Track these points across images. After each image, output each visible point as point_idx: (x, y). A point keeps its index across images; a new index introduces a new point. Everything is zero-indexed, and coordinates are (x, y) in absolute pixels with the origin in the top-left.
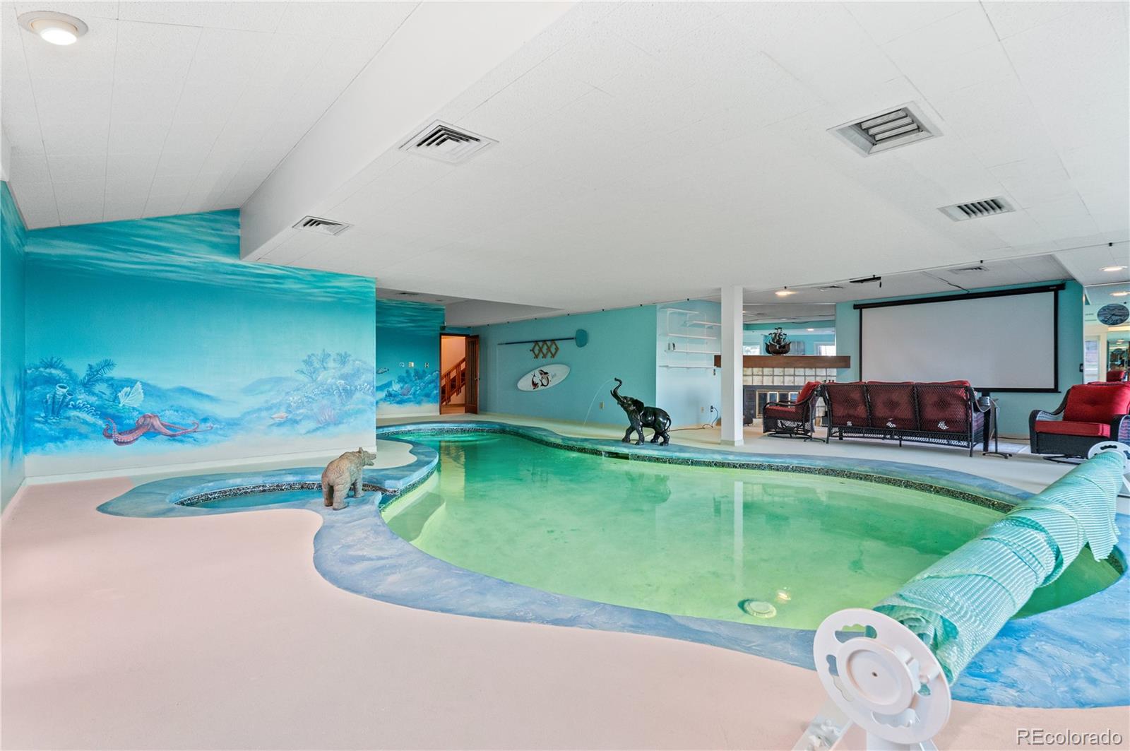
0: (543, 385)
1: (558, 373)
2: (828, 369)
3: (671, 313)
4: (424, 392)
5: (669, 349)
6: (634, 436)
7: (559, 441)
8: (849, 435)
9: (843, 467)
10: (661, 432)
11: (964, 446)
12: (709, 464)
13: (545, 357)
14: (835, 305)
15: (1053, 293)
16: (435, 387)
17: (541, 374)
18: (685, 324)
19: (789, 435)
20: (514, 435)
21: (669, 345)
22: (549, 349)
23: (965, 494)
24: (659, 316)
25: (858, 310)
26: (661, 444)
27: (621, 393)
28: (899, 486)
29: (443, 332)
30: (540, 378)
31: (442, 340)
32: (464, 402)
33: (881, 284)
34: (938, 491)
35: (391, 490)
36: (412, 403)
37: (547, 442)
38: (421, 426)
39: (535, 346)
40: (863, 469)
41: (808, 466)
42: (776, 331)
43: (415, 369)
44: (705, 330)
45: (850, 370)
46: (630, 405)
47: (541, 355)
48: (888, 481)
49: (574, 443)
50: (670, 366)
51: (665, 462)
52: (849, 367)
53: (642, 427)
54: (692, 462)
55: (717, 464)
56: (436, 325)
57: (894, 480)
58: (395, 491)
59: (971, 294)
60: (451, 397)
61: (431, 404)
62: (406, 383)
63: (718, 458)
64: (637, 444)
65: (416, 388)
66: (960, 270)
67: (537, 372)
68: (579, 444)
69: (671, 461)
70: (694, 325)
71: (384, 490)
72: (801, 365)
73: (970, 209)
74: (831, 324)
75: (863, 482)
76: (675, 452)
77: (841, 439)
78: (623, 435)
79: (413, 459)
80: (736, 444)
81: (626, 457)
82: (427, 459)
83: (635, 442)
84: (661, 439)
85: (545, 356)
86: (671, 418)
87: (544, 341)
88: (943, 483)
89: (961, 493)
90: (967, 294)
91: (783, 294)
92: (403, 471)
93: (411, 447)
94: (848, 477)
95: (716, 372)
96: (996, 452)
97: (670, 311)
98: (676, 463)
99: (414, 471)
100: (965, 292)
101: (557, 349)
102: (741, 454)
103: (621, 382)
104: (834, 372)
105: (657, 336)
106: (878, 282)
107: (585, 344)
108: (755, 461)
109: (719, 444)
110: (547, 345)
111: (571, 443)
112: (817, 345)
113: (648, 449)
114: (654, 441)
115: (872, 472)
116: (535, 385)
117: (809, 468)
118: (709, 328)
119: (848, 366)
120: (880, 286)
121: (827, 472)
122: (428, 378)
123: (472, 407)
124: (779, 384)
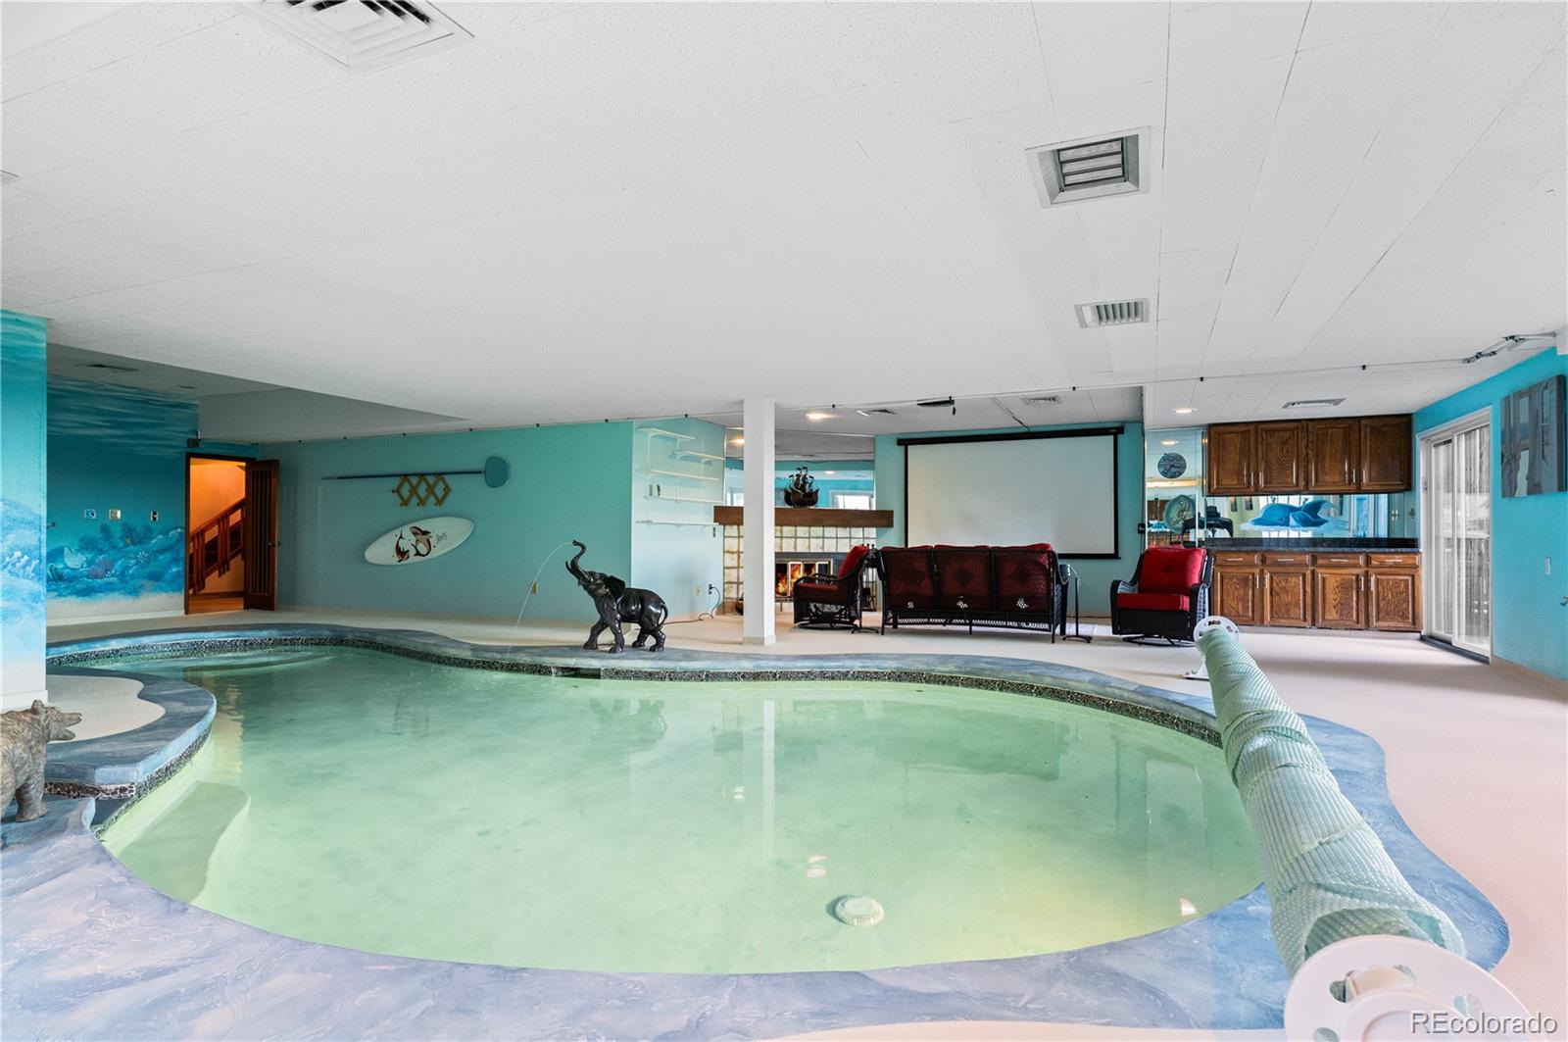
0: (418, 553)
1: (448, 532)
2: (865, 529)
3: (654, 437)
4: (147, 570)
5: (651, 494)
6: (606, 637)
7: (467, 654)
8: (906, 621)
9: (921, 667)
10: (650, 628)
11: (1045, 630)
12: (734, 677)
13: (423, 505)
14: (874, 439)
15: (1112, 437)
16: (175, 560)
17: (415, 534)
18: (673, 456)
19: (828, 625)
20: (365, 647)
21: (651, 486)
22: (431, 490)
23: (1074, 693)
24: (637, 439)
25: (903, 447)
26: (652, 649)
27: (584, 565)
28: (992, 689)
29: (196, 451)
30: (414, 541)
31: (193, 468)
32: (241, 589)
33: (954, 409)
34: (1041, 692)
35: (113, 787)
36: (116, 594)
37: (439, 657)
38: (146, 640)
39: (400, 486)
40: (945, 669)
41: (874, 670)
42: (798, 472)
43: (124, 525)
44: (702, 466)
45: (892, 530)
46: (599, 586)
47: (415, 500)
48: (979, 684)
49: (498, 656)
50: (654, 521)
51: (662, 679)
52: (892, 526)
53: (620, 623)
54: (707, 676)
55: (745, 676)
56: (179, 435)
57: (986, 681)
58: (123, 790)
59: (1032, 433)
60: (207, 580)
61: (164, 594)
62: (101, 552)
63: (747, 666)
64: (613, 651)
65: (129, 562)
66: (1033, 399)
67: (407, 531)
68: (508, 658)
69: (673, 676)
70: (687, 458)
71: (94, 791)
72: (832, 522)
73: (1107, 313)
74: (869, 464)
75: (946, 688)
76: (678, 660)
77: (895, 627)
78: (584, 637)
79: (154, 712)
80: (766, 643)
81: (595, 674)
82: (192, 709)
83: (608, 648)
84: (650, 641)
85: (422, 502)
86: (667, 605)
87: (422, 476)
88: (1046, 682)
89: (1068, 693)
90: (1027, 433)
91: (815, 417)
92: (137, 741)
93: (139, 686)
94: (927, 682)
95: (717, 533)
96: (1077, 635)
97: (653, 432)
98: (680, 679)
99: (168, 739)
100: (1025, 430)
101: (447, 490)
102: (779, 658)
103: (583, 548)
104: (872, 532)
105: (633, 472)
106: (952, 407)
107: (503, 484)
108: (802, 668)
109: (740, 643)
110: (427, 483)
111: (489, 656)
112: (833, 495)
113: (633, 659)
114: (638, 644)
115: (961, 673)
116: (402, 553)
117: (876, 673)
118: (706, 463)
119: (890, 525)
120: (954, 413)
121: (899, 676)
122: (157, 540)
123: (259, 595)
124: (803, 551)
